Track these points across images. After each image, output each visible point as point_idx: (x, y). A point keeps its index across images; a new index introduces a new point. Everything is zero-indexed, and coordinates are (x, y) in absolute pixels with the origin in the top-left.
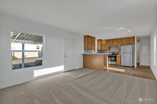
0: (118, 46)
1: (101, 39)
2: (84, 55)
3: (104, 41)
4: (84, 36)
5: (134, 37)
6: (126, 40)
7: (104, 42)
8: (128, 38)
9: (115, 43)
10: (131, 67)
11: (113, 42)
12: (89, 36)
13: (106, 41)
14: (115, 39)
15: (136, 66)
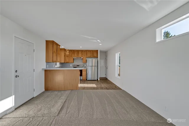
0: (83, 59)
1: (64, 49)
2: (46, 71)
3: (68, 51)
4: (47, 41)
5: (98, 51)
6: (91, 53)
7: (67, 53)
8: (92, 51)
9: (80, 55)
10: (96, 80)
11: (78, 54)
12: (54, 42)
13: (69, 52)
14: (80, 50)
15: (99, 79)
